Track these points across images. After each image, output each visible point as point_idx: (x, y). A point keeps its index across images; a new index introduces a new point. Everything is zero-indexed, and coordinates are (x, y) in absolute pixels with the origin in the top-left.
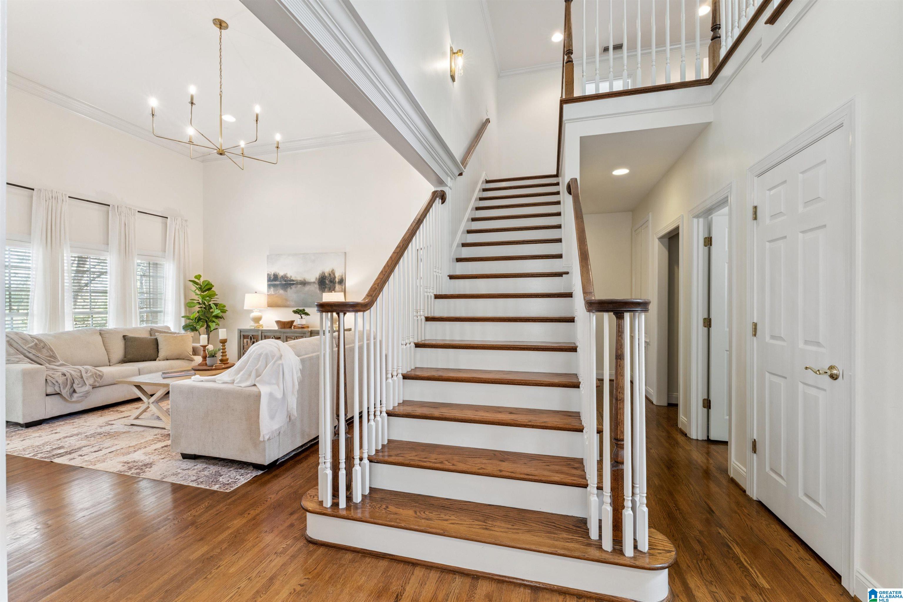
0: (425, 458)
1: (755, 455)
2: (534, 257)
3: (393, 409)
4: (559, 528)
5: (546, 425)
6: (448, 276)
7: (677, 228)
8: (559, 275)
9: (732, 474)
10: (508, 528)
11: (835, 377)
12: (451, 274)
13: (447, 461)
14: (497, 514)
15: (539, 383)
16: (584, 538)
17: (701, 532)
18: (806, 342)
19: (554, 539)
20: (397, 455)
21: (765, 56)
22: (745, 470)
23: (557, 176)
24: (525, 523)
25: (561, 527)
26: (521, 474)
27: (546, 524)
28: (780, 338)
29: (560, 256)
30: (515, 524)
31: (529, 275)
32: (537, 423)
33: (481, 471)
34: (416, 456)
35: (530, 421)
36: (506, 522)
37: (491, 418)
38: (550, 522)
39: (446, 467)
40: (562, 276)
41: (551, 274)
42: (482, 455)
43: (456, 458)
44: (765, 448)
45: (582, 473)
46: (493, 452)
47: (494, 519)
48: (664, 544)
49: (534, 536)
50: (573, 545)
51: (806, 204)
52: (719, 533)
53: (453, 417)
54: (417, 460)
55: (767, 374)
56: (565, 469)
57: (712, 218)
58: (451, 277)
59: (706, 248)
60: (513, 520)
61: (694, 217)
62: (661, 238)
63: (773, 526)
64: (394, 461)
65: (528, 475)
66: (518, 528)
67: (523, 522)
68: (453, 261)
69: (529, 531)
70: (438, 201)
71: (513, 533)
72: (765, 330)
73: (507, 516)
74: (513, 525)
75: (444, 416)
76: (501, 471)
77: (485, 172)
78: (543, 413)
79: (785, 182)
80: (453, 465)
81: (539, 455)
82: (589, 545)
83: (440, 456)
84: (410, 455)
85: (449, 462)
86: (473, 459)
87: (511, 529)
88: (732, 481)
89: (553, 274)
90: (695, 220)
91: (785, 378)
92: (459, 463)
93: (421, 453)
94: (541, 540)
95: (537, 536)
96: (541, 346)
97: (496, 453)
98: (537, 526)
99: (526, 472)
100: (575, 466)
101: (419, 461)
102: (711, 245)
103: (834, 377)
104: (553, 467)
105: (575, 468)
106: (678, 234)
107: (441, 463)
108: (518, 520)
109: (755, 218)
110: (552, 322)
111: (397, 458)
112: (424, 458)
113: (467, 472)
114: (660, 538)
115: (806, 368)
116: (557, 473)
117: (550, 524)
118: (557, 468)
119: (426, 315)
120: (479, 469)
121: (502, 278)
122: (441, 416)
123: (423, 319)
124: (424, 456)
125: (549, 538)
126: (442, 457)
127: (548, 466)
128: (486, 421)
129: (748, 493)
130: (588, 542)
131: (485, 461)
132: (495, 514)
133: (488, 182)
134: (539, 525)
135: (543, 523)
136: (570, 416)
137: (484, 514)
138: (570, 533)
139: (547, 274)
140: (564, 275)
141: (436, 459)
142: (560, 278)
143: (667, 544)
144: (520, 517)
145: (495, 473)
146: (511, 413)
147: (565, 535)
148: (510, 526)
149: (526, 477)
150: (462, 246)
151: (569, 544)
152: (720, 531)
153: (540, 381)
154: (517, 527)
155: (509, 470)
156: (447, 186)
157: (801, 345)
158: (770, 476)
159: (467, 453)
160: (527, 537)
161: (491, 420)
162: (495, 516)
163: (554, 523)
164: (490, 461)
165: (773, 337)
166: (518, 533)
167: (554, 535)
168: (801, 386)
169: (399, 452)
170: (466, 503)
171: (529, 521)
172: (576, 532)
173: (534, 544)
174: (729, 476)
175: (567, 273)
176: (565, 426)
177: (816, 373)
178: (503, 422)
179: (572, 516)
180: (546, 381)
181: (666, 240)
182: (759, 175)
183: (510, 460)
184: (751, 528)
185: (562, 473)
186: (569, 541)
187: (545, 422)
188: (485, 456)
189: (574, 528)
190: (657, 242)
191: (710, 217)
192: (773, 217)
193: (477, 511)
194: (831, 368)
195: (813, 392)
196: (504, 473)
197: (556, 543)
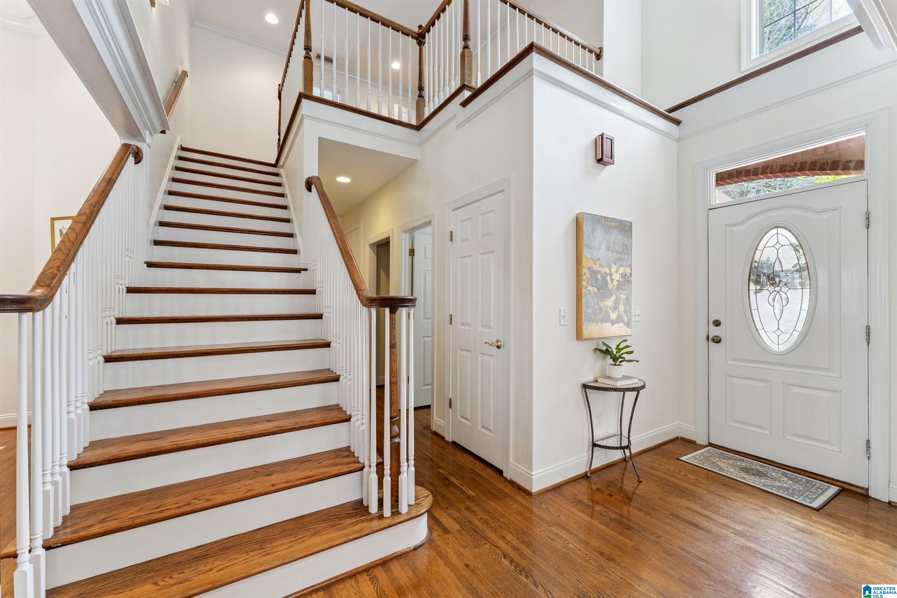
0: (159, 507)
1: (450, 409)
2: (265, 249)
3: (78, 458)
4: (342, 517)
5: (314, 423)
6: (145, 263)
7: (389, 238)
8: (298, 271)
9: (434, 428)
10: (292, 542)
11: (500, 347)
12: (149, 260)
13: (195, 499)
14: (272, 534)
15: (298, 383)
16: (365, 516)
17: (430, 476)
18: (483, 326)
19: (341, 529)
20: (103, 521)
21: (459, 127)
22: (444, 422)
23: (275, 166)
24: (307, 528)
25: (343, 516)
26: (297, 480)
27: (328, 520)
28: (468, 325)
29: (294, 252)
30: (297, 534)
31: (264, 269)
32: (304, 424)
33: (249, 494)
34: (140, 510)
35: (296, 424)
36: (286, 536)
37: (248, 431)
38: (331, 517)
39: (199, 506)
40: (300, 272)
41: (289, 270)
42: (242, 477)
43: (207, 491)
44: (457, 404)
45: (354, 459)
46: (254, 470)
47: (271, 541)
48: (423, 492)
49: (322, 535)
50: (360, 526)
51: (484, 235)
52: (440, 472)
53: (195, 443)
54: (146, 515)
55: (459, 350)
56: (338, 461)
57: (414, 234)
58: (150, 265)
59: (411, 257)
60: (293, 532)
61: (403, 232)
62: (371, 245)
63: (464, 455)
64: (101, 530)
65: (305, 478)
66: (302, 536)
67: (305, 528)
68: (151, 244)
69: (314, 534)
70: (131, 159)
71: (299, 543)
72: (457, 319)
73: (284, 530)
74: (296, 537)
75: (180, 446)
76: (273, 485)
77: (180, 136)
78: (304, 413)
79: (470, 218)
80: (208, 500)
81: (305, 456)
82: (372, 519)
83: (183, 497)
84: (129, 512)
85: (199, 500)
86: (232, 485)
87: (295, 541)
88: (435, 433)
89: (291, 270)
90: (404, 234)
91: (471, 351)
92: (214, 496)
93: (145, 504)
94: (330, 536)
95: (324, 535)
96: (293, 345)
97: (257, 470)
98: (320, 525)
99: (302, 477)
100: (345, 455)
101: (149, 514)
102: (414, 255)
103: (498, 347)
104: (325, 463)
105: (346, 457)
106: (389, 242)
107: (188, 504)
108: (299, 529)
109: (451, 240)
110: (299, 319)
111: (105, 525)
112: (156, 508)
113: (230, 501)
114: (419, 489)
115: (485, 343)
116: (332, 466)
117: (331, 518)
118: (330, 462)
119: (117, 316)
120: (246, 492)
121: (228, 270)
122: (174, 446)
123: (114, 321)
124: (155, 506)
125: (336, 530)
126: (185, 498)
127: (321, 463)
128: (243, 437)
129: (446, 438)
130: (370, 517)
131: (248, 482)
132: (271, 535)
133: (183, 149)
134: (321, 524)
135: (325, 520)
136: (331, 410)
137: (257, 540)
138: (353, 517)
139: (285, 270)
140: (302, 272)
141: (177, 503)
142: (298, 274)
143: (424, 492)
144: (299, 526)
145: (268, 490)
146: (269, 421)
147: (349, 521)
148: (293, 539)
149: (304, 481)
150: (160, 226)
151: (356, 526)
152: (440, 471)
153: (299, 380)
154: (300, 537)
155: (282, 482)
156: (145, 142)
157: (480, 328)
158: (461, 421)
159: (219, 481)
160: (317, 540)
161: (251, 434)
162: (271, 537)
163: (335, 515)
164: (255, 480)
165: (462, 324)
166: (305, 541)
167: (340, 526)
168: (480, 355)
169: (104, 516)
170: (227, 540)
171: (310, 525)
172: (357, 515)
173: (325, 543)
174: (431, 430)
175: (306, 270)
176: (332, 420)
177: (491, 345)
178: (266, 431)
179: (348, 502)
180: (305, 380)
181: (375, 247)
182: (454, 210)
183: (277, 472)
184: (455, 461)
185: (336, 465)
186: (355, 524)
187: (312, 421)
188: (244, 477)
189: (354, 511)
190: (368, 248)
191: (413, 234)
192: (463, 241)
193: (246, 542)
194: (498, 341)
195: (486, 358)
196: (278, 487)
197: (345, 531)
